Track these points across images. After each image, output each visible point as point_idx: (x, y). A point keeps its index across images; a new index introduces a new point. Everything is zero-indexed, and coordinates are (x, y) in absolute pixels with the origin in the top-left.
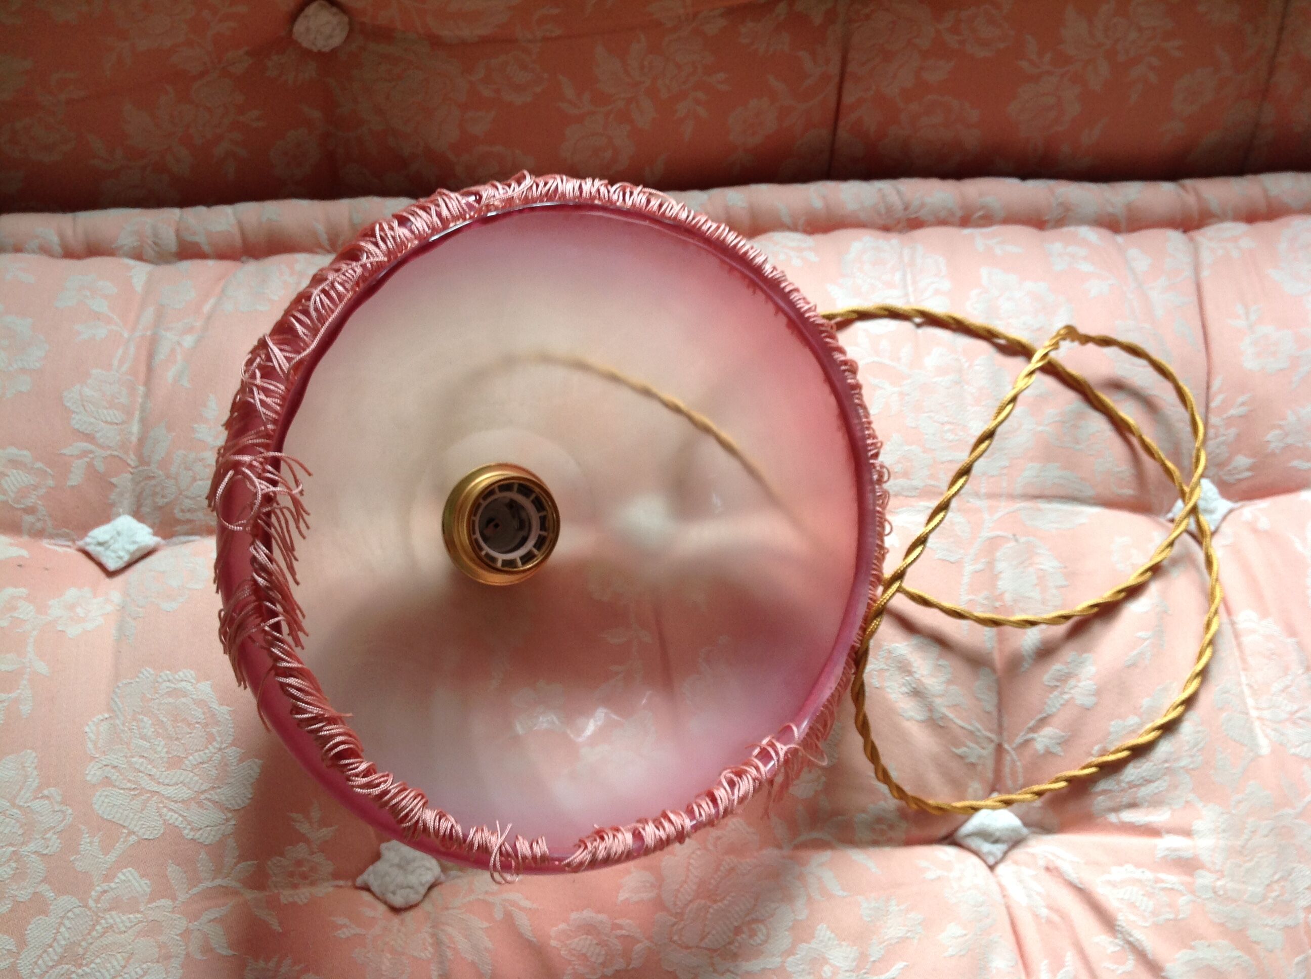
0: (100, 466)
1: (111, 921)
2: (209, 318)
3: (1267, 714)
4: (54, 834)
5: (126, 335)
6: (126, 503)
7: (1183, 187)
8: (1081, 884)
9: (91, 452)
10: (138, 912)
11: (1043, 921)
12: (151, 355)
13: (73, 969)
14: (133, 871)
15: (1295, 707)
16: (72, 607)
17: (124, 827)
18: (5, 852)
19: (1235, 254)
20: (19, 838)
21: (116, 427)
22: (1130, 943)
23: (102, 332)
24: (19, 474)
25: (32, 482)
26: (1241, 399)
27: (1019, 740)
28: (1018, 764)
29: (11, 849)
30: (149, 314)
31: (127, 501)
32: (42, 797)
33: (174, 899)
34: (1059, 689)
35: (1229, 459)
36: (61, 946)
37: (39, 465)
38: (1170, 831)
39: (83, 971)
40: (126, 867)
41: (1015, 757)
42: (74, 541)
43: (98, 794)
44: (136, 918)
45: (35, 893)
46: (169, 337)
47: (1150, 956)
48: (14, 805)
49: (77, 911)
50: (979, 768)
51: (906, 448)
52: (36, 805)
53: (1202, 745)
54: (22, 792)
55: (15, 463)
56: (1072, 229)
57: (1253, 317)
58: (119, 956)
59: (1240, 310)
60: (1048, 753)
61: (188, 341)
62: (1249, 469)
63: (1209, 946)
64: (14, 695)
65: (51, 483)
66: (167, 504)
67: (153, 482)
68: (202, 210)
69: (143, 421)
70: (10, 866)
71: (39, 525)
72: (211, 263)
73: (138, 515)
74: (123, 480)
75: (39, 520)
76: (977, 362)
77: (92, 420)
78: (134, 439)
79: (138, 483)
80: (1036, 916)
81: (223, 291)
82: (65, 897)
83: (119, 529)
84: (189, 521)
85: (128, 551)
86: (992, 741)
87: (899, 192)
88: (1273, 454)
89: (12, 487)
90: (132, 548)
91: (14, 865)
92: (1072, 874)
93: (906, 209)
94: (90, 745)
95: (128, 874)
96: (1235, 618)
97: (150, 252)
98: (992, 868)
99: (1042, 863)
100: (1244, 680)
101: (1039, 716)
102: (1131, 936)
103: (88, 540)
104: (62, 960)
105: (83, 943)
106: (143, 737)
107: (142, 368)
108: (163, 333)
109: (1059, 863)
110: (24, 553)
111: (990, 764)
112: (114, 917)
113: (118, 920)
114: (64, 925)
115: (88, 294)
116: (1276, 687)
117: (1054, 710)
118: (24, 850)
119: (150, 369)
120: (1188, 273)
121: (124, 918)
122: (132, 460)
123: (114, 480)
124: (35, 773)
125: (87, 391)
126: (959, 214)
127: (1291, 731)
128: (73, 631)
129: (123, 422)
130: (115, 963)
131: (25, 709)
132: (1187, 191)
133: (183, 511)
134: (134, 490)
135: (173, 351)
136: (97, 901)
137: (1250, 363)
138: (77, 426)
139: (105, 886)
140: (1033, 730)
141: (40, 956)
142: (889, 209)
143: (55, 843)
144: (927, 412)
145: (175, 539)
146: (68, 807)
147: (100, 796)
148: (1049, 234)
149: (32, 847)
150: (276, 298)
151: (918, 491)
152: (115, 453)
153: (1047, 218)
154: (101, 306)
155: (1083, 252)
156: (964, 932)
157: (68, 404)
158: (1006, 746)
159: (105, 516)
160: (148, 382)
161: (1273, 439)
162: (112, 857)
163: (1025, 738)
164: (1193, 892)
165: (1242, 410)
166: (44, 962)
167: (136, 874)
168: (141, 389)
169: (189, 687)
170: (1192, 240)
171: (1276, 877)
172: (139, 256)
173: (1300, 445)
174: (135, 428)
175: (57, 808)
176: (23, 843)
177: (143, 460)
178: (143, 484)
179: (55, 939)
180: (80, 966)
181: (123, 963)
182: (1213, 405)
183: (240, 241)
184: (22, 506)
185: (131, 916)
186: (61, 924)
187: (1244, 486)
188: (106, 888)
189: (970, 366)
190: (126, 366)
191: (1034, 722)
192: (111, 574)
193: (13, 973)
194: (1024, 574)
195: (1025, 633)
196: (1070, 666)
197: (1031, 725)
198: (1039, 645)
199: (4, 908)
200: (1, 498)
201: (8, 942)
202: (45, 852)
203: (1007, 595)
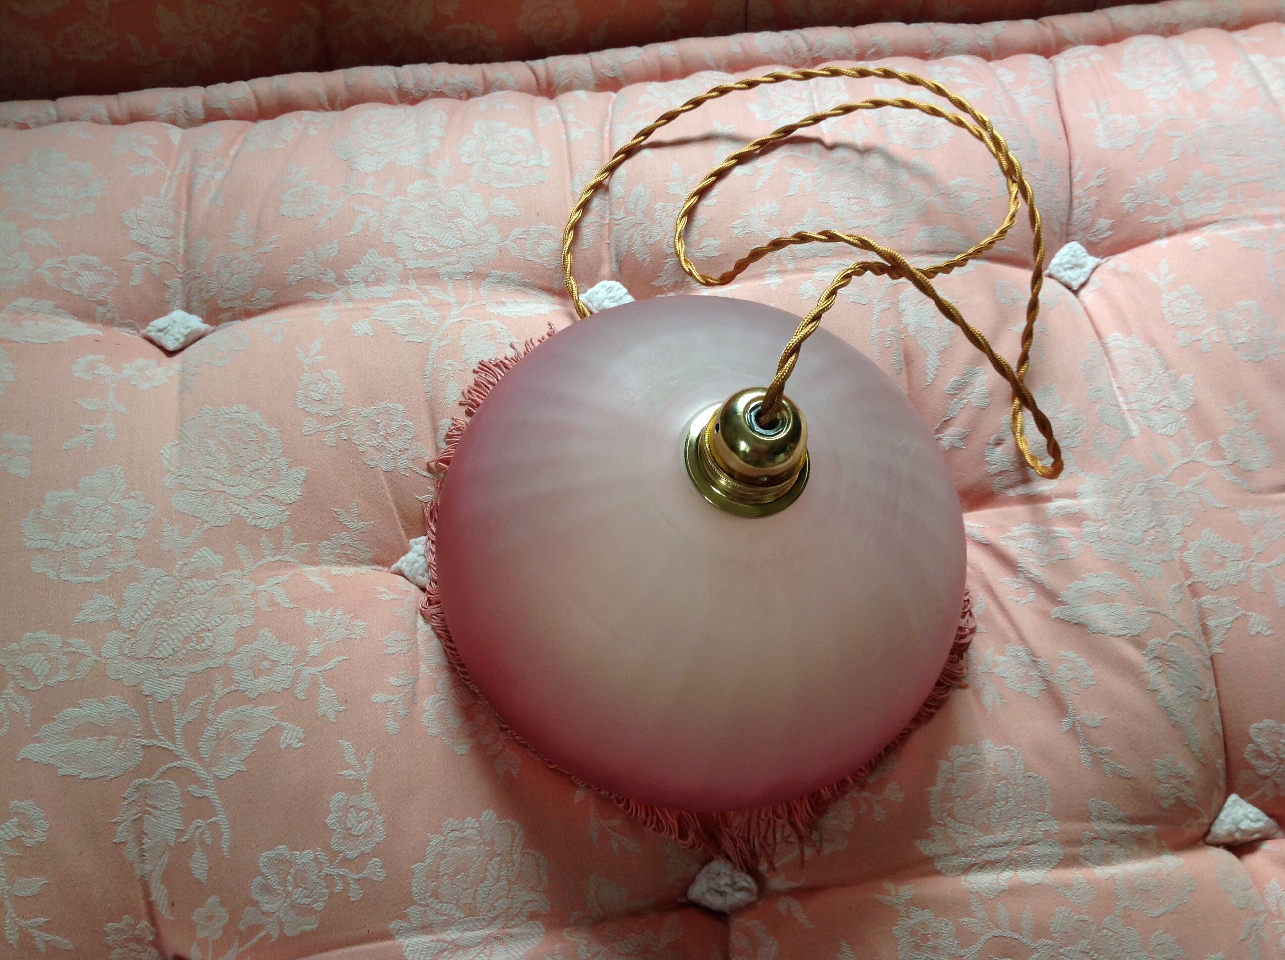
0: (156, 271)
1: (192, 586)
2: (235, 157)
3: (1135, 406)
4: (141, 524)
5: (169, 173)
6: (178, 302)
7: (1041, 22)
8: (987, 541)
9: (148, 259)
10: (214, 578)
12: (190, 187)
13: (163, 621)
14: (208, 549)
15: (1159, 398)
16: (142, 370)
17: (198, 518)
18: (102, 536)
19: (1086, 65)
20: (113, 526)
21: (167, 240)
22: (1029, 579)
23: (149, 170)
24: (90, 274)
25: (101, 281)
26: (1097, 173)
27: (929, 440)
29: (107, 534)
30: (186, 158)
31: (179, 299)
32: (129, 498)
33: (243, 569)
34: (958, 396)
35: (1093, 222)
36: (153, 604)
37: (106, 268)
38: (1059, 496)
39: (172, 622)
40: (202, 547)
42: (138, 331)
43: (175, 495)
44: (213, 583)
45: (129, 566)
46: (203, 173)
47: (1047, 587)
48: (107, 503)
49: (164, 579)
51: (820, 219)
52: (125, 503)
53: (1080, 429)
54: (113, 494)
55: (87, 266)
56: (950, 57)
57: (1103, 109)
59: (1092, 105)
60: (953, 448)
61: (219, 175)
62: (1109, 229)
63: (1097, 577)
64: (101, 426)
65: (116, 282)
66: (211, 297)
67: (199, 281)
68: (223, 86)
69: (187, 236)
70: (107, 546)
71: (109, 315)
72: (233, 122)
73: (189, 310)
74: (175, 282)
75: (109, 311)
77: (147, 234)
78: (181, 251)
79: (187, 284)
81: (245, 139)
82: (153, 569)
83: (174, 319)
84: (231, 309)
85: (183, 334)
87: (803, 37)
88: (1128, 213)
89: (87, 285)
90: (186, 331)
91: (110, 546)
92: (981, 536)
93: (810, 50)
94: (166, 463)
95: (204, 552)
96: (1104, 340)
97: (182, 120)
100: (1115, 385)
101: (944, 419)
102: (1031, 573)
103: (149, 328)
104: (154, 614)
105: (171, 602)
106: (210, 454)
107: (185, 198)
108: (199, 169)
110: (99, 334)
112: (194, 583)
113: (198, 585)
114: (155, 589)
115: (136, 145)
116: (1142, 386)
117: (955, 413)
118: (118, 535)
119: (190, 196)
120: (1048, 81)
121: (203, 583)
122: (181, 267)
123: (168, 283)
124: (122, 480)
125: (141, 213)
126: (855, 52)
127: (1157, 418)
128: (144, 386)
129: (171, 237)
130: (198, 616)
131: (111, 436)
132: (1044, 25)
133: (224, 301)
134: (184, 291)
135: (207, 182)
136: (180, 571)
137: (1103, 143)
138: (135, 239)
140: (938, 431)
141: (136, 612)
142: (796, 51)
143: (142, 531)
145: (220, 325)
146: (151, 505)
147: (177, 497)
148: (931, 62)
149: (124, 533)
150: (290, 139)
151: (831, 252)
152: (167, 261)
153: (927, 52)
154: (146, 152)
155: (958, 70)
157: (127, 223)
159: (162, 311)
160: (189, 208)
161: (1127, 201)
162: (190, 540)
164: (1081, 538)
165: (1101, 181)
166: (140, 616)
167: (211, 552)
168: (184, 213)
169: (242, 416)
170: (1051, 62)
171: (1152, 525)
172: (174, 122)
173: (1149, 203)
174: (182, 243)
175: (142, 505)
176: (116, 531)
177: (189, 265)
178: (190, 284)
179: (147, 600)
180: (170, 618)
181: (204, 615)
182: (1075, 180)
183: (256, 106)
184: (95, 299)
185: (209, 582)
186: (152, 588)
187: (1107, 243)
188: (187, 562)
190: (171, 195)
191: (939, 425)
192: (170, 353)
193: (115, 624)
194: (923, 310)
195: (927, 355)
196: (965, 377)
197: (937, 427)
198: (939, 363)
199: (105, 576)
200: (76, 292)
201: (109, 601)
202: (135, 537)
203: (910, 327)
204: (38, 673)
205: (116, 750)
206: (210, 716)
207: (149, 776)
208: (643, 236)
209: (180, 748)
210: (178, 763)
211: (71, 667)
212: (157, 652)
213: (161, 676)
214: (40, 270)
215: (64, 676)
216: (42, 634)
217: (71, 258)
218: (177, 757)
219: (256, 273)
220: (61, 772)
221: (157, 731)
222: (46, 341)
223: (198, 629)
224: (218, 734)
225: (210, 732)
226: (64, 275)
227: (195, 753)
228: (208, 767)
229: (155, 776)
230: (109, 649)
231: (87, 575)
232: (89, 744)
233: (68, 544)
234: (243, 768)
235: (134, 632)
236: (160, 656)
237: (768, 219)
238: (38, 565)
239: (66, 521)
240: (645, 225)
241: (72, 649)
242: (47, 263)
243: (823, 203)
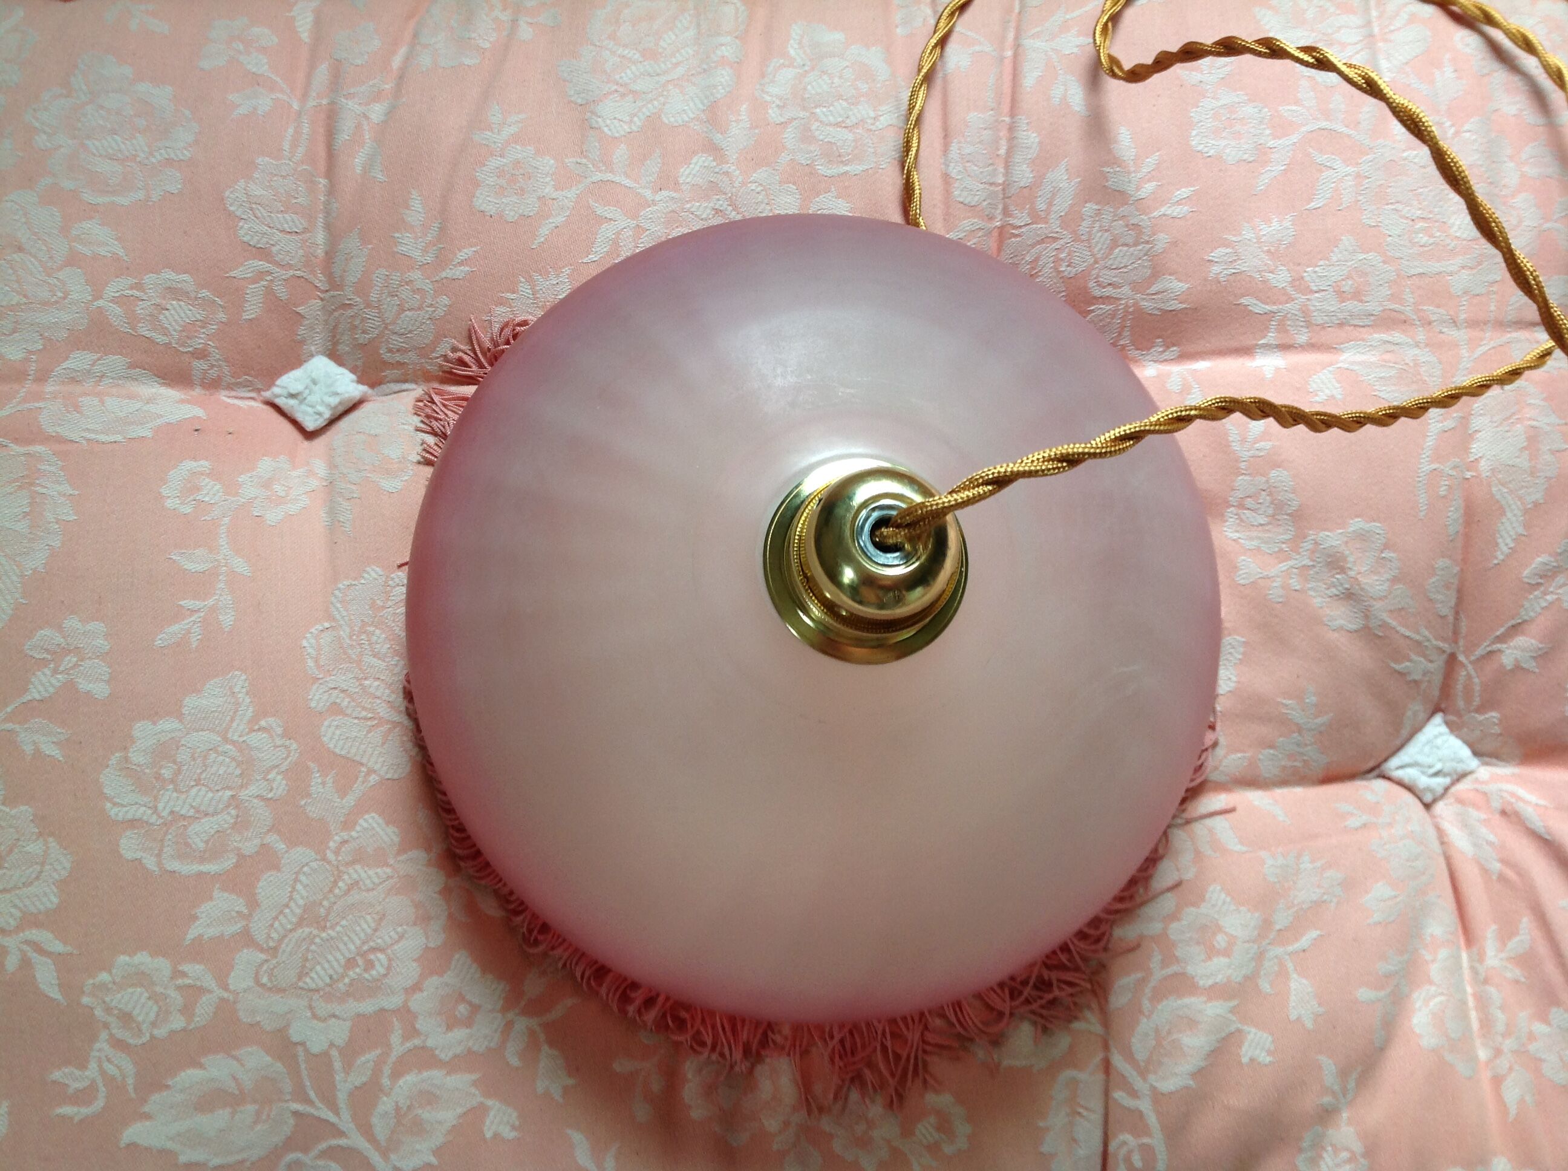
0: (282, 292)
1: (355, 876)
2: (401, 76)
4: (278, 773)
5: (296, 106)
6: (318, 340)
8: (1549, 834)
9: (269, 273)
10: (387, 865)
11: (1494, 878)
12: (331, 134)
13: (316, 932)
14: (376, 816)
16: (267, 484)
17: (362, 764)
18: (221, 796)
20: (236, 779)
21: (296, 237)
23: (264, 103)
24: (180, 306)
25: (199, 317)
27: (1480, 652)
28: (1476, 680)
29: (229, 793)
30: (322, 73)
31: (319, 338)
32: (259, 729)
34: (1542, 589)
36: (299, 906)
37: (205, 293)
39: (328, 935)
40: (367, 812)
41: (1473, 673)
42: (259, 391)
43: (326, 723)
44: (385, 873)
45: (263, 845)
46: (351, 107)
48: (226, 740)
49: (314, 865)
50: (1424, 686)
51: (1361, 256)
52: (255, 739)
54: (235, 725)
55: (174, 292)
58: (368, 917)
60: (1518, 668)
61: (377, 112)
64: (210, 602)
65: (222, 316)
66: (371, 341)
67: (350, 312)
69: (328, 227)
70: (228, 813)
71: (213, 373)
73: (334, 356)
74: (311, 309)
75: (212, 366)
76: (1466, 127)
77: (266, 229)
78: (320, 252)
79: (331, 313)
80: (1485, 871)
81: (415, 36)
82: (299, 849)
83: (314, 375)
84: (400, 364)
85: (328, 406)
86: (1444, 652)
89: (176, 326)
90: (334, 401)
91: (233, 812)
92: (1537, 823)
94: (310, 663)
95: (370, 821)
98: (1427, 806)
99: (1497, 804)
101: (1513, 622)
103: (276, 390)
104: (301, 922)
105: (325, 903)
106: (377, 655)
107: (322, 152)
108: (344, 101)
109: (1520, 806)
110: (199, 412)
111: (1438, 679)
112: (358, 872)
113: (363, 875)
114: (300, 881)
115: (241, 47)
117: (1532, 614)
118: (244, 794)
119: (331, 155)
121: (371, 873)
122: (320, 281)
123: (300, 309)
124: (248, 700)
125: (257, 191)
128: (273, 516)
129: (306, 230)
130: (365, 926)
131: (227, 619)
133: (390, 351)
134: (326, 321)
135: (359, 126)
136: (337, 852)
138: (247, 238)
139: (345, 835)
140: (1501, 639)
141: (276, 918)
143: (280, 785)
144: (1391, 203)
145: (384, 388)
146: (292, 741)
147: (329, 726)
149: (253, 790)
150: (487, 45)
151: (1372, 318)
152: (299, 273)
154: (257, 63)
156: (1393, 893)
157: (232, 208)
158: (1461, 658)
159: (294, 360)
160: (330, 172)
162: (350, 800)
163: (1489, 649)
166: (281, 924)
167: (381, 821)
168: (323, 183)
174: (320, 237)
175: (279, 743)
176: (242, 786)
177: (335, 283)
178: (336, 314)
179: (291, 898)
180: (324, 928)
181: (373, 926)
184: (190, 349)
185: (379, 870)
186: (297, 880)
188: (346, 838)
189: (1457, 133)
190: (301, 151)
191: (1502, 630)
192: (310, 435)
193: (246, 938)
194: (1509, 434)
195: (1503, 513)
196: (1559, 558)
197: (1498, 633)
198: (1521, 530)
199: (228, 862)
200: (160, 339)
201: (239, 904)
202: (270, 796)
203: (1483, 463)
204: (140, 1019)
205: (255, 1123)
206: (386, 1081)
207: (305, 1150)
208: (1057, 261)
209: (345, 1121)
210: (342, 1142)
211: (187, 1010)
212: (308, 980)
213: (315, 1016)
214: (100, 303)
215: (178, 1023)
216: (142, 958)
217: (149, 279)
218: (341, 1134)
219: (440, 312)
220: (183, 1159)
221: (312, 1094)
222: (119, 438)
223: (365, 948)
224: (397, 1109)
225: (386, 1105)
226: (141, 309)
227: (367, 1131)
228: (385, 1153)
229: (314, 1153)
230: (240, 979)
231: (202, 860)
232: (221, 1117)
233: (172, 812)
234: (433, 1160)
235: (274, 951)
236: (313, 986)
237: (1273, 249)
238: (129, 846)
239: (166, 773)
240: (1062, 242)
241: (188, 981)
242: (112, 290)
243: (1371, 227)
